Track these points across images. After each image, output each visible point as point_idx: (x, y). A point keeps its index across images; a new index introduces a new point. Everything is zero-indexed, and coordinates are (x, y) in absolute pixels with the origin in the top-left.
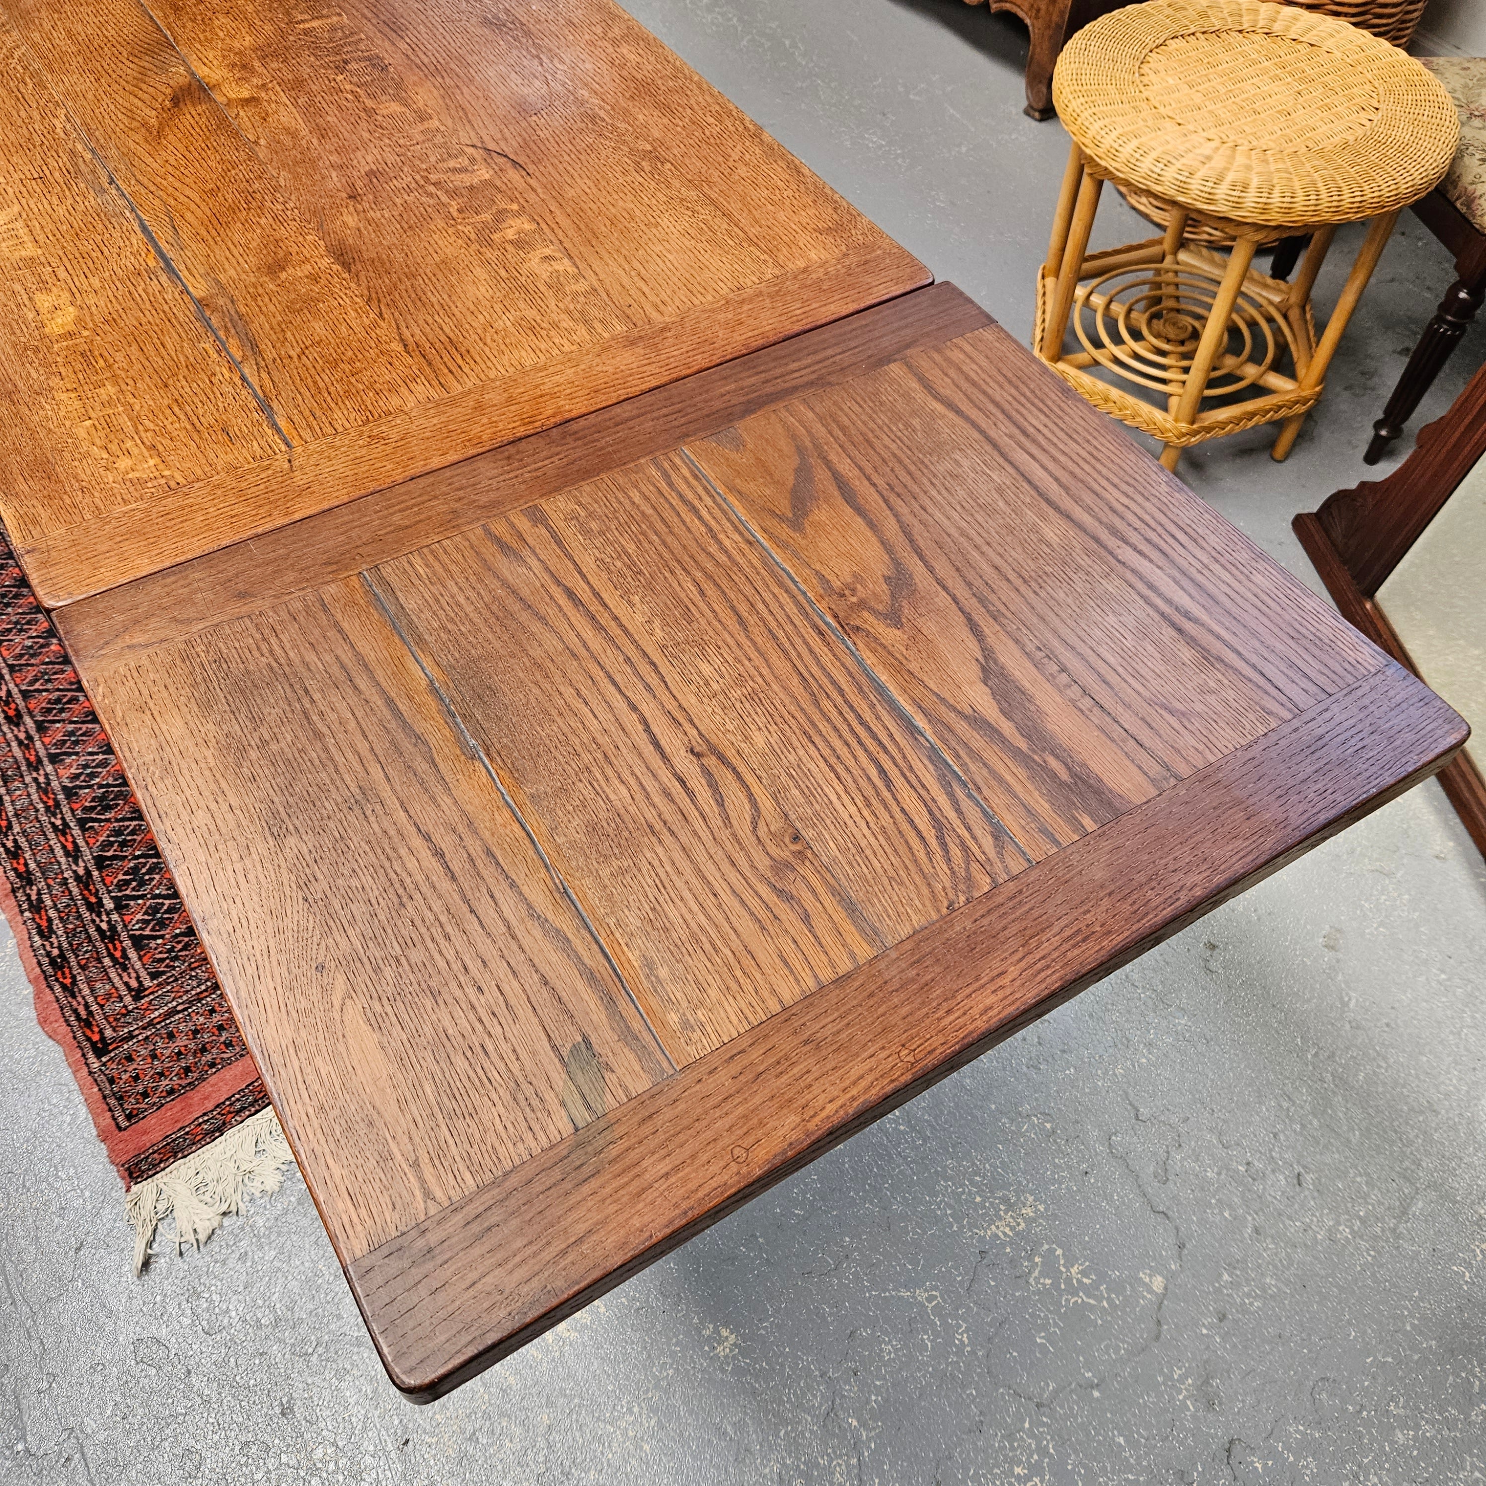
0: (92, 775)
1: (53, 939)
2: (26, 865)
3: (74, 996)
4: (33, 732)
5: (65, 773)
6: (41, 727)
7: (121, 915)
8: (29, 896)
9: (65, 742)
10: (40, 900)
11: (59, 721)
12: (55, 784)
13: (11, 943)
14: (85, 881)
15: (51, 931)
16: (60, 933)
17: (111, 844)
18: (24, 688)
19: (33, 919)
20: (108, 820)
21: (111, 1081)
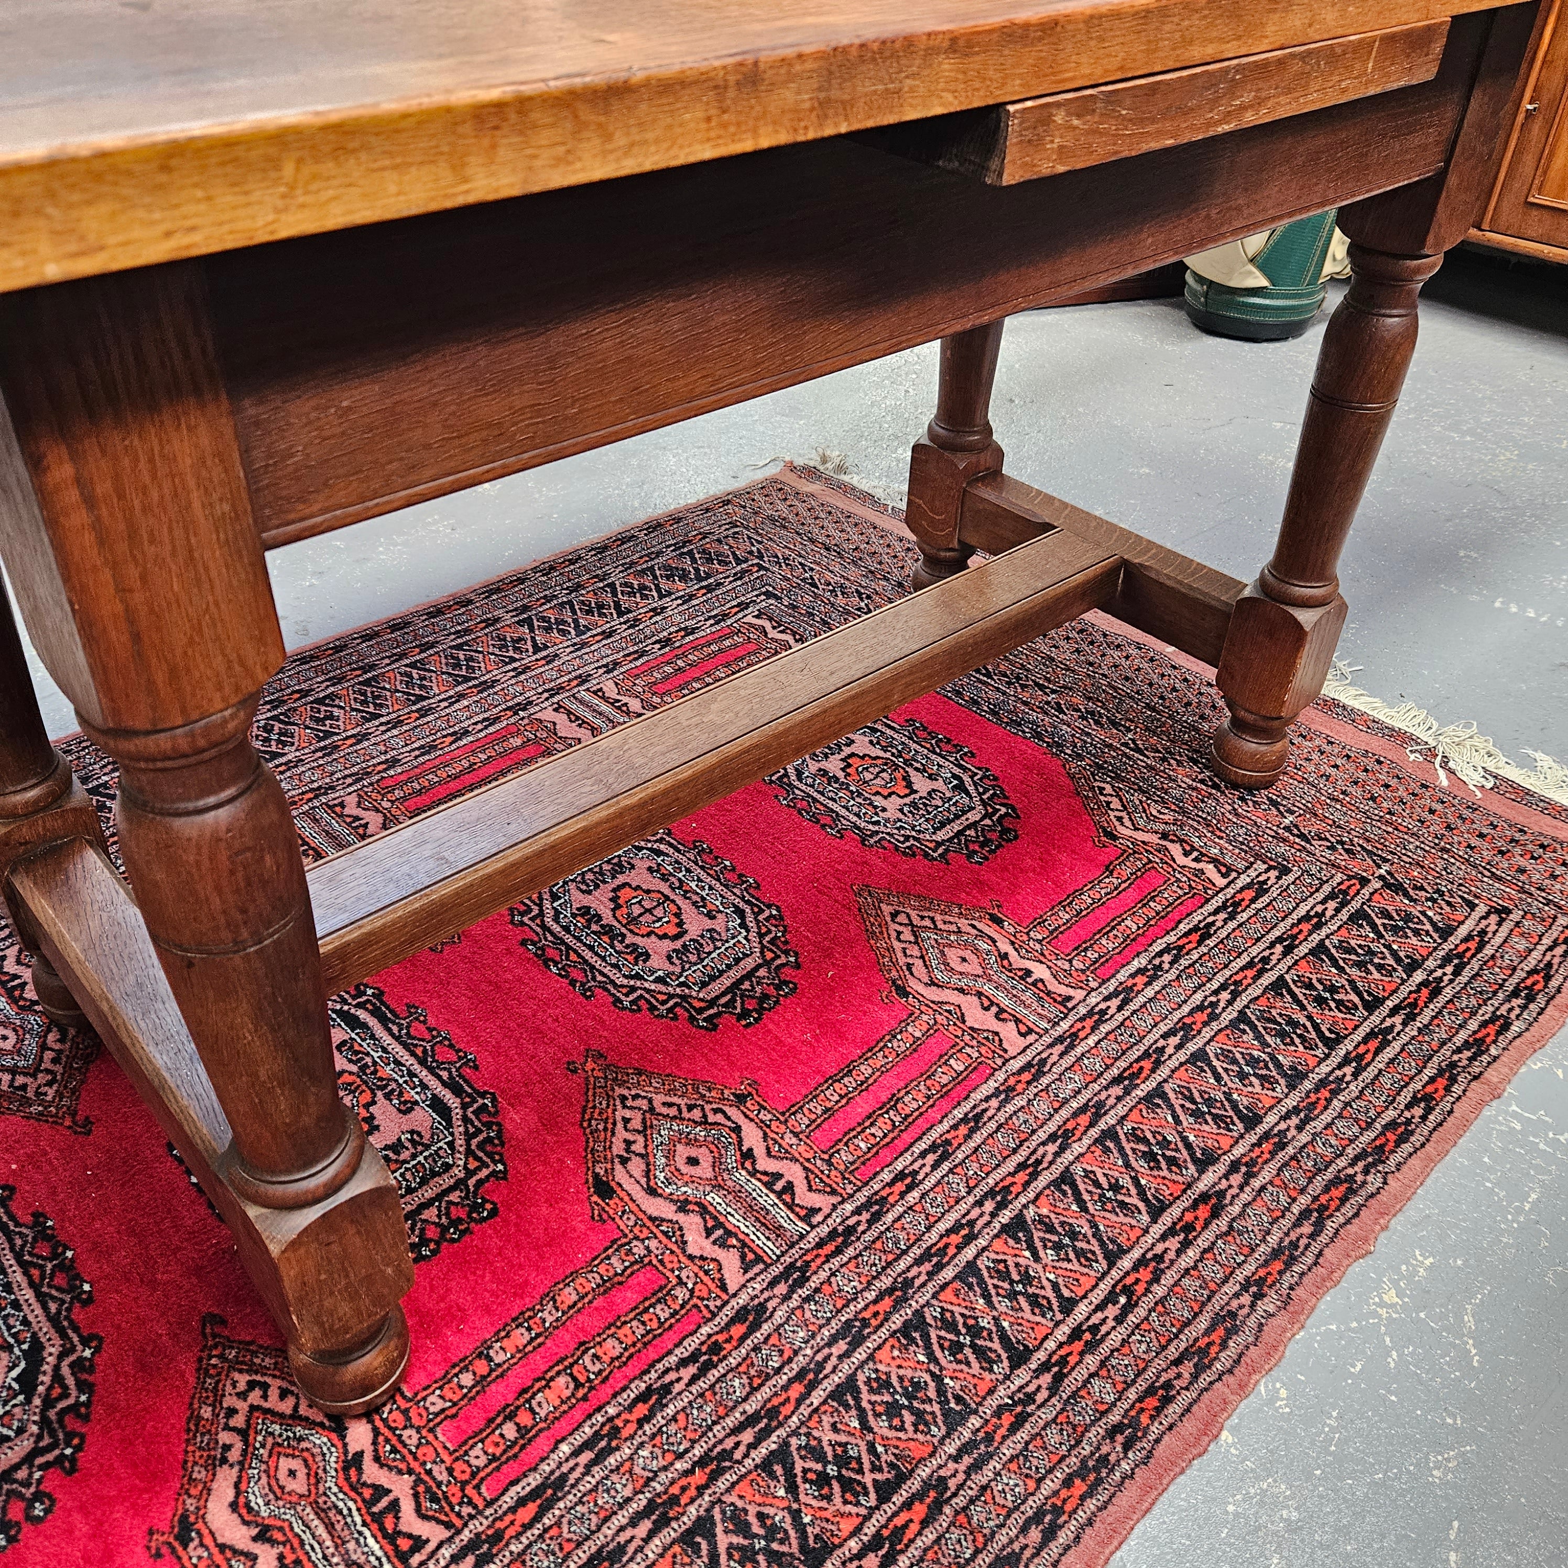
0: (1253, 1061)
1: (1503, 1011)
2: (1432, 1080)
3: (1549, 965)
4: (1221, 1168)
5: (1266, 1097)
6: (1205, 1161)
7: (1425, 959)
8: (1471, 1059)
9: (1215, 1117)
10: (1467, 1045)
11: (1185, 1140)
12: (1290, 1102)
13: (1535, 1064)
14: (1410, 1010)
15: (1494, 1019)
16: (1491, 1009)
17: (1339, 1003)
18: (1145, 1218)
19: (1495, 1042)
20: (1310, 1018)
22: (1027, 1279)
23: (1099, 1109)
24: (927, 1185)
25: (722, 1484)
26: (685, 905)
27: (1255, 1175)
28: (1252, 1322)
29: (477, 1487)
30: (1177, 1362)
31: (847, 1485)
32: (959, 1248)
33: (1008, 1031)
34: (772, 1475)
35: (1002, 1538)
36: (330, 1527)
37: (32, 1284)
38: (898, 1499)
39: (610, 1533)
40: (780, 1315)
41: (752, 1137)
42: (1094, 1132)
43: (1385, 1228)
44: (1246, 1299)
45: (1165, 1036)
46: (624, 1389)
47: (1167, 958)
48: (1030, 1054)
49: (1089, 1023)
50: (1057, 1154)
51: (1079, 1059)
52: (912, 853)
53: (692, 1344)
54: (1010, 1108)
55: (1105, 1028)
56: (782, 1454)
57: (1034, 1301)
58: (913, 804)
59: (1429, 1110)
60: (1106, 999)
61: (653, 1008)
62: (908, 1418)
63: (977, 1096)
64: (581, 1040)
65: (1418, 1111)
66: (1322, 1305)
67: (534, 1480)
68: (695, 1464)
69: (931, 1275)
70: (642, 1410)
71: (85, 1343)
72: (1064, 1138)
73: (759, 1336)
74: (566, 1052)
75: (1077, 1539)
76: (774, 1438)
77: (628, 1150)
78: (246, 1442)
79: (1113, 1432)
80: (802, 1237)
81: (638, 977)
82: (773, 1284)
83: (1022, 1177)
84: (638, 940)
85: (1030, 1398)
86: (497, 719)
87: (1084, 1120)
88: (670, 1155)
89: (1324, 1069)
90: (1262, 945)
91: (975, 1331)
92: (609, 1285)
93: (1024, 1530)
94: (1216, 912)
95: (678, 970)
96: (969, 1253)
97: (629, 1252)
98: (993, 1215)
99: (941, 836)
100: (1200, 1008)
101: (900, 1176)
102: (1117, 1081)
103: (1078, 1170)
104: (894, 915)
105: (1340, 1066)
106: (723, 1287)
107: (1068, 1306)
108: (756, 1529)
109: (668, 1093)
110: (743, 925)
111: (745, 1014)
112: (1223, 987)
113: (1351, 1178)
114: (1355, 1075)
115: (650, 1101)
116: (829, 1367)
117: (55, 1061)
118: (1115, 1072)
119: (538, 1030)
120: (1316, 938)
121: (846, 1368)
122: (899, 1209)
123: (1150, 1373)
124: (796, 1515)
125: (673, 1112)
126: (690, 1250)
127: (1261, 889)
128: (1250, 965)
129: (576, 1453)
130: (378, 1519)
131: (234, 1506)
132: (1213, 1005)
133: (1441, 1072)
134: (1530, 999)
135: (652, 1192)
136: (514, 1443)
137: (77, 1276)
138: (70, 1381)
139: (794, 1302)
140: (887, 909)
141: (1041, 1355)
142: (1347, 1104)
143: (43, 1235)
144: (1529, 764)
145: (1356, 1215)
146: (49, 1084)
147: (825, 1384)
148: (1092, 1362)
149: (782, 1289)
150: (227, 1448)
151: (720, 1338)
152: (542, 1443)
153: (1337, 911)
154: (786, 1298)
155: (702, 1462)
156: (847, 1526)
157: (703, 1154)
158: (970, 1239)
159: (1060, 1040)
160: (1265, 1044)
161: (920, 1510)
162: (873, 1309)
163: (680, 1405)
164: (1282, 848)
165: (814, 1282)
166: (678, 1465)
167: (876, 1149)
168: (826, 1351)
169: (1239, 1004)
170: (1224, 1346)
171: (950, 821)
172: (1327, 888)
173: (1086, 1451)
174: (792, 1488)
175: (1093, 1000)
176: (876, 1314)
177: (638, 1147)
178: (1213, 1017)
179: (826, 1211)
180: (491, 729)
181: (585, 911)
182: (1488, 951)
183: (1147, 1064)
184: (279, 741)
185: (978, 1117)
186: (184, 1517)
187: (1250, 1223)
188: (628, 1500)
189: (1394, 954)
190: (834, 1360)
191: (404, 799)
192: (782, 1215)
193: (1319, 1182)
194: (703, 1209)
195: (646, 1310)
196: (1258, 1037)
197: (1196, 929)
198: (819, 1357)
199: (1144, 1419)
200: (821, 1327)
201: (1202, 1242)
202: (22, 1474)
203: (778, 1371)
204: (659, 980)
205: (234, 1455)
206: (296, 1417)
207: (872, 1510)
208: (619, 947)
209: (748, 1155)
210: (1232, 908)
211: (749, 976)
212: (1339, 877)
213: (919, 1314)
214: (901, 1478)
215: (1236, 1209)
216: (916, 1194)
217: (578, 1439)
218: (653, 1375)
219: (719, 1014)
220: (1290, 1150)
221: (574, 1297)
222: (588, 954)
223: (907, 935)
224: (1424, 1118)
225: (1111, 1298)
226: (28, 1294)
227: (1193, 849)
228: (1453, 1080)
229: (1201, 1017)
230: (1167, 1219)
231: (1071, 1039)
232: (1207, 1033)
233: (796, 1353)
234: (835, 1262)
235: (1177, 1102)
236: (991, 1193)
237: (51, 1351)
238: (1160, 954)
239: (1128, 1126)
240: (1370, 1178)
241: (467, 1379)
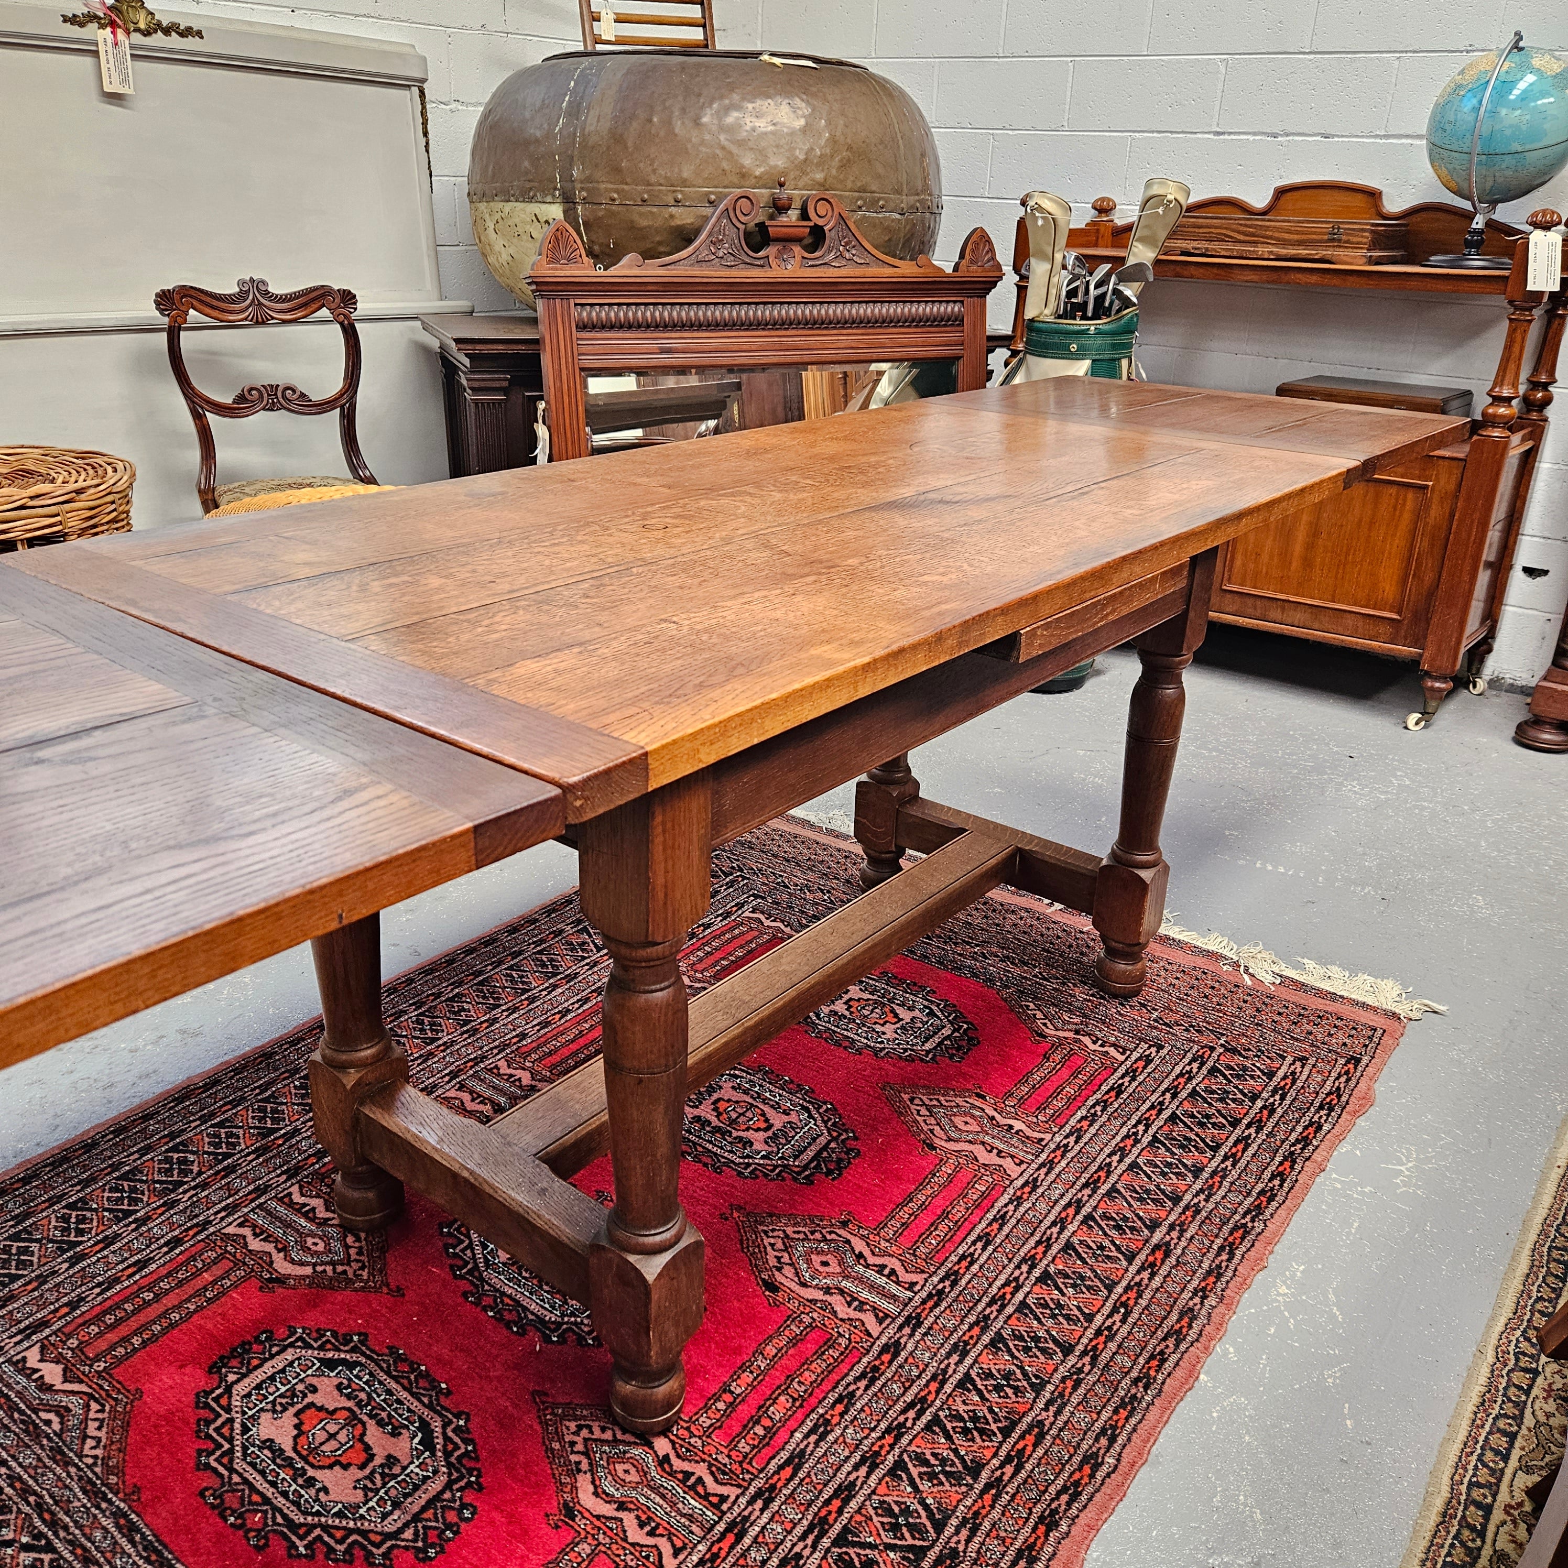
0: (1168, 1165)
1: (1316, 1118)
2: (1281, 1164)
3: (1338, 1088)
4: (1164, 1229)
5: (1182, 1185)
6: (1153, 1226)
7: (1261, 1093)
8: (1302, 1149)
9: (1153, 1200)
10: (1297, 1141)
11: (1137, 1215)
12: (1197, 1186)
14: (1258, 1124)
15: (1311, 1124)
16: (1308, 1118)
17: (1214, 1124)
18: (1125, 1263)
19: (1315, 1137)
20: (1197, 1135)
21: (1366, 1046)
22: (1059, 1306)
23: (1079, 1205)
24: (982, 1260)
25: (905, 1441)
26: (766, 1109)
27: (1186, 1231)
28: (1203, 1312)
29: (750, 1463)
30: (1165, 1339)
31: (982, 1432)
32: (1013, 1294)
33: (1008, 1163)
34: (934, 1433)
35: (1085, 1446)
36: (663, 1497)
37: (405, 1388)
38: (1015, 1435)
39: (843, 1476)
40: (910, 1347)
41: (859, 1245)
42: (1079, 1218)
43: (1271, 1252)
44: (1197, 1300)
45: (1109, 1156)
46: (824, 1398)
47: (1098, 1108)
48: (1026, 1176)
49: (1059, 1153)
50: (1059, 1233)
51: (1058, 1175)
52: (911, 1059)
53: (859, 1369)
54: (1022, 1210)
55: (1070, 1155)
56: (936, 1420)
57: (1068, 1318)
58: (902, 1028)
59: (1283, 1181)
60: (1066, 1137)
61: (766, 1175)
62: (1009, 1391)
63: (999, 1205)
64: (725, 1201)
65: (1277, 1182)
66: (1243, 1300)
67: (784, 1455)
68: (883, 1433)
69: (999, 1311)
70: (840, 1408)
71: (458, 1417)
72: (1061, 1223)
73: (900, 1359)
74: (715, 1207)
75: (1129, 1439)
76: (928, 1413)
77: (779, 1262)
78: (589, 1458)
79: (1136, 1381)
80: (910, 1299)
81: (748, 1157)
82: (901, 1328)
83: (1041, 1249)
84: (741, 1134)
85: (1080, 1370)
86: (587, 1000)
87: (1071, 1211)
88: (809, 1262)
89: (1214, 1164)
90: (1157, 1095)
91: (1037, 1339)
92: (795, 1341)
93: (1097, 1439)
94: (1123, 1077)
95: (775, 1149)
96: (1020, 1296)
97: (801, 1321)
98: (1029, 1272)
99: (928, 1046)
100: (1127, 1136)
101: (963, 1257)
102: (1086, 1185)
103: (1075, 1240)
104: (912, 1100)
105: (1223, 1162)
106: (869, 1335)
107: (1090, 1318)
108: (933, 1461)
109: (794, 1225)
110: (810, 1116)
111: (829, 1172)
112: (1139, 1122)
113: (1244, 1226)
114: (1234, 1165)
115: (784, 1231)
116: (950, 1371)
117: (360, 1253)
118: (1083, 1180)
119: (692, 1197)
120: (1190, 1086)
121: (962, 1369)
122: (968, 1277)
123: (1150, 1347)
124: (956, 1451)
125: (802, 1236)
126: (840, 1316)
127: (1148, 1060)
128: (1152, 1107)
129: (807, 1436)
130: (693, 1488)
131: (596, 1494)
132: (1136, 1134)
133: (1285, 1158)
134: (1331, 1109)
135: (804, 1285)
136: (765, 1436)
137: (434, 1380)
138: (457, 1440)
139: (917, 1336)
140: (906, 1097)
141: (1080, 1347)
142: (1232, 1183)
143: (399, 1359)
144: (1301, 967)
145: (1253, 1245)
146: (362, 1268)
147: (951, 1380)
148: (1112, 1346)
149: (907, 1331)
150: (578, 1463)
151: (877, 1363)
152: (783, 1435)
153: (1200, 1068)
154: (911, 1335)
155: (888, 1430)
156: (988, 1454)
157: (829, 1258)
158: (1017, 1289)
159: (1043, 1165)
160: (1173, 1154)
161: (1030, 1439)
162: (968, 1334)
163: (863, 1402)
164: (1155, 1033)
165: (927, 1323)
166: (873, 1435)
167: (943, 1242)
168: (946, 1362)
169: (1151, 1131)
170: (1190, 1327)
171: (932, 1037)
172: (1190, 1055)
173: (1123, 1393)
174: (948, 1437)
175: (1058, 1139)
176: (971, 1337)
177: (786, 1259)
178: (1137, 1141)
179: (922, 1283)
180: (586, 1007)
181: (697, 1119)
182: (1299, 1084)
183: (1102, 1174)
184: (432, 1030)
185: (1003, 1217)
186: (566, 1504)
187: (1189, 1258)
188: (848, 1458)
189: (1241, 1091)
190: (953, 1366)
191: (540, 1059)
192: (893, 1288)
193: (1226, 1230)
194: (842, 1292)
195: (823, 1353)
196: (1168, 1150)
197: (1112, 1089)
198: (942, 1366)
199: (1152, 1373)
200: (938, 1349)
201: (1163, 1271)
202: (447, 1495)
203: (919, 1377)
204: (763, 1157)
205: (585, 1466)
206: (615, 1442)
207: (1001, 1443)
208: (729, 1139)
209: (860, 1256)
210: (1132, 1073)
211: (825, 1147)
212: (1196, 1048)
213: (998, 1333)
214: (1014, 1424)
215: (1179, 1251)
216: (976, 1267)
217: (805, 1429)
218: (841, 1388)
219: (812, 1174)
220: (1204, 1214)
221: (775, 1351)
222: (710, 1147)
223: (924, 1111)
224: (1281, 1186)
225: (1115, 1310)
226: (404, 1395)
227: (1098, 1039)
228: (1294, 1162)
229: (1130, 1142)
230: (1138, 1262)
231: (1050, 1165)
232: (1135, 1151)
233: (927, 1366)
234: (937, 1311)
235: (1127, 1195)
236: (1024, 1260)
237: (436, 1425)
238: (1093, 1106)
239: (1100, 1211)
240: (1256, 1224)
241: (721, 1405)
